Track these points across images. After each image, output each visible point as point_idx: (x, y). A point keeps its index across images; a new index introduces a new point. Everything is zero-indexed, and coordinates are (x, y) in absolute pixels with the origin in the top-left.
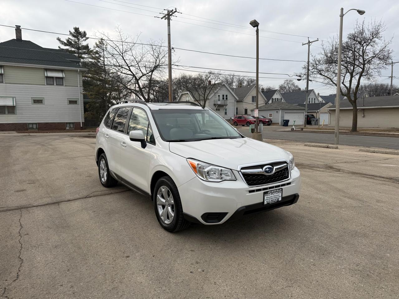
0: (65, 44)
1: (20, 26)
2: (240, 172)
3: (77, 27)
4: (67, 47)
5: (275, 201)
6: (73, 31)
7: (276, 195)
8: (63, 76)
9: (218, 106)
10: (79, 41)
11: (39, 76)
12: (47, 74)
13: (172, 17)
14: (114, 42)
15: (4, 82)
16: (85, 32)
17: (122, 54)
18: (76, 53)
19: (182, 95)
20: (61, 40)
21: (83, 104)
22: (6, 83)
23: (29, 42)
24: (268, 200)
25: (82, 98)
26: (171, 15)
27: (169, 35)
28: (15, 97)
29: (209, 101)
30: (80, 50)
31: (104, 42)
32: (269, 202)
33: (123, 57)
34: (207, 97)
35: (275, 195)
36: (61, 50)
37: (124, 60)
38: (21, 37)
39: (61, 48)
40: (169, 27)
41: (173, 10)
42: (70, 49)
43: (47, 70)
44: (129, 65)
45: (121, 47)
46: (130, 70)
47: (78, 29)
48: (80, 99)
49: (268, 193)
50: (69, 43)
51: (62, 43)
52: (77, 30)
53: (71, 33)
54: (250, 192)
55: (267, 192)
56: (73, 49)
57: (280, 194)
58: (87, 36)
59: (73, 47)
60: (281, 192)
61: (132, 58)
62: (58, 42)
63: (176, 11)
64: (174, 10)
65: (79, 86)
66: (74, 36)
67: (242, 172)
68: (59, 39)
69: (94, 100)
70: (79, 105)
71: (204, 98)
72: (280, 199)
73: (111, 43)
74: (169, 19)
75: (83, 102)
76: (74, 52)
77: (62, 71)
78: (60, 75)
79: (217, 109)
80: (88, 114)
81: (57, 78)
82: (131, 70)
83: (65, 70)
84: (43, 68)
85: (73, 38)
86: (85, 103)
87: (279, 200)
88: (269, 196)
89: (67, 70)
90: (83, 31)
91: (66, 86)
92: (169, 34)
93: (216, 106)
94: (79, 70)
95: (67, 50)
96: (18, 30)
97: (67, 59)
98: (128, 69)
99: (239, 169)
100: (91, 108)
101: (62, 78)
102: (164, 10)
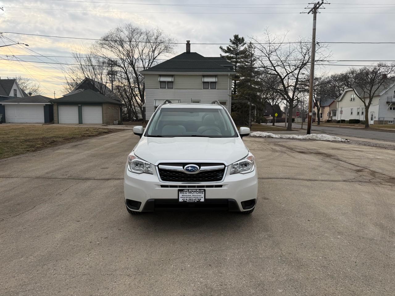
0: (226, 52)
1: (189, 41)
2: (157, 167)
3: (237, 34)
4: (227, 54)
5: (194, 201)
6: (233, 38)
7: (196, 194)
8: (216, 81)
9: (392, 105)
10: (237, 47)
11: (198, 82)
12: (204, 80)
13: (319, 10)
14: (262, 45)
15: (174, 88)
16: (243, 38)
17: (269, 55)
18: (234, 59)
19: (347, 92)
20: (223, 48)
21: (231, 104)
22: (175, 89)
23: (196, 53)
24: (184, 198)
25: (231, 99)
26: (318, 8)
27: (314, 30)
28: (180, 100)
29: (379, 98)
30: (239, 55)
31: (253, 46)
32: (185, 200)
33: (269, 58)
34: (374, 94)
35: (194, 194)
36: (223, 57)
37: (270, 61)
38: (190, 50)
39: (222, 55)
40: (315, 21)
41: (319, 2)
42: (229, 56)
43: (204, 76)
44: (274, 65)
45: (268, 49)
46: (275, 70)
47: (238, 36)
48: (228, 101)
49: (183, 191)
50: (229, 50)
51: (224, 51)
52: (236, 37)
53: (231, 41)
54: (162, 186)
55: (183, 189)
56: (232, 55)
57: (203, 195)
58: (244, 42)
59: (232, 53)
60: (204, 192)
61: (277, 58)
62: (220, 50)
63: (323, 3)
64: (321, 2)
65: (228, 89)
66: (234, 43)
67: (159, 167)
68: (221, 48)
69: (240, 101)
70: (227, 106)
71: (370, 95)
72: (203, 200)
73: (258, 46)
74: (315, 13)
75: (231, 103)
76: (232, 58)
77: (215, 76)
78: (213, 80)
79: (391, 109)
80: (234, 113)
81: (211, 82)
82: (277, 70)
83: (219, 75)
84: (202, 75)
85: (232, 45)
86: (232, 104)
87: (201, 201)
88: (185, 194)
89: (220, 75)
90: (241, 37)
91: (218, 89)
92: (314, 28)
93: (389, 105)
94: (229, 74)
95: (227, 57)
96: (188, 45)
97: (222, 65)
98: (273, 69)
99: (156, 164)
100: (236, 109)
101: (215, 83)
102: (309, 4)
